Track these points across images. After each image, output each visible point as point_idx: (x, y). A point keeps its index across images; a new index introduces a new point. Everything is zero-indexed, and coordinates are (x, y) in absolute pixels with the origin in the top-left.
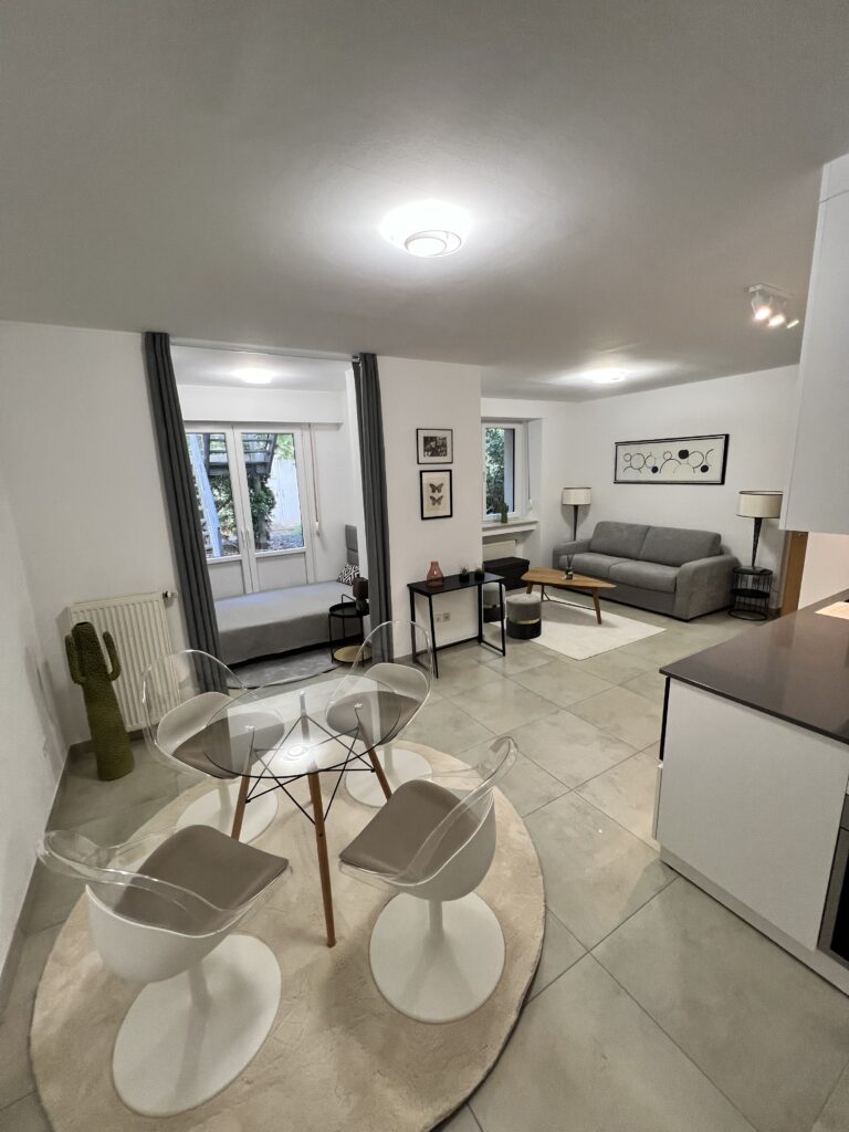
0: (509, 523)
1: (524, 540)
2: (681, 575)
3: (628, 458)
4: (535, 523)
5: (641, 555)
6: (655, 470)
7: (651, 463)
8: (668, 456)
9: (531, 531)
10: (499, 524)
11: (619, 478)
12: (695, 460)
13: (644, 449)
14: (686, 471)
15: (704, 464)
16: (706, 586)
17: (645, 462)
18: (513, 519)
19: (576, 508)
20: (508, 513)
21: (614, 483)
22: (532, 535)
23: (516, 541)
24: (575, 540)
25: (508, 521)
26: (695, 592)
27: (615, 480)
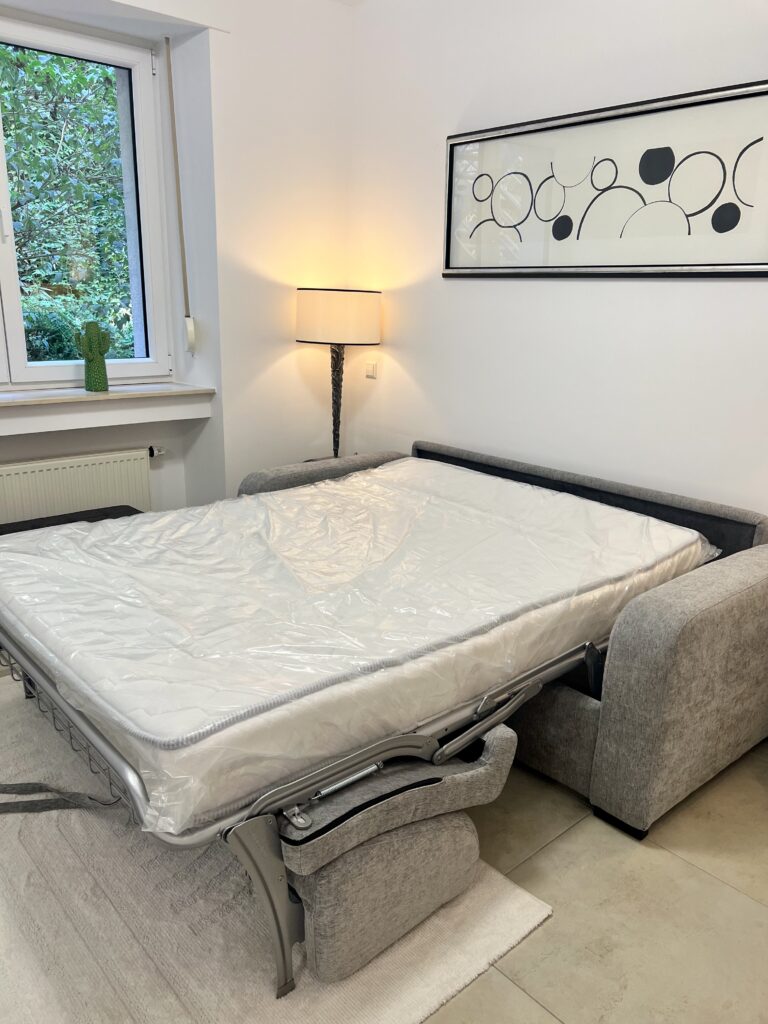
0: (115, 391)
1: (185, 451)
3: (485, 186)
4: (209, 395)
6: (562, 228)
7: (551, 205)
8: (604, 177)
9: (202, 423)
10: (82, 394)
11: (463, 257)
12: (693, 184)
15: (727, 198)
16: (718, 686)
17: (533, 202)
18: (126, 381)
19: (338, 353)
20: (108, 362)
21: (445, 276)
22: (206, 435)
23: (152, 454)
24: (336, 455)
25: (110, 389)
26: (675, 722)
27: (447, 266)
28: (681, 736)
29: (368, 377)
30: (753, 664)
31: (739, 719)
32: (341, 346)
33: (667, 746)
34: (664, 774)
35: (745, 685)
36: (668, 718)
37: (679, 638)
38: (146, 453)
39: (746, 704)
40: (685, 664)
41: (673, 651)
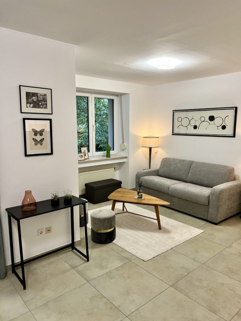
0: (112, 157)
1: (119, 168)
2: (212, 194)
3: (180, 120)
4: (126, 157)
5: (188, 179)
6: (195, 127)
7: (193, 123)
8: (203, 119)
9: (124, 163)
10: (105, 158)
11: (175, 132)
12: (218, 121)
13: (190, 114)
14: (213, 128)
15: (223, 124)
16: (227, 201)
17: (190, 123)
18: (114, 155)
19: (150, 149)
20: (110, 151)
21: (172, 134)
22: (124, 165)
23: (115, 169)
24: (150, 168)
25: (111, 156)
26: (221, 205)
27: (173, 133)
28: (222, 208)
29: (155, 153)
30: (233, 198)
31: (231, 207)
32: (151, 148)
33: (220, 209)
34: (220, 214)
35: (232, 202)
36: (220, 204)
37: (220, 192)
38: (114, 168)
39: (232, 205)
40: (221, 196)
41: (219, 194)
